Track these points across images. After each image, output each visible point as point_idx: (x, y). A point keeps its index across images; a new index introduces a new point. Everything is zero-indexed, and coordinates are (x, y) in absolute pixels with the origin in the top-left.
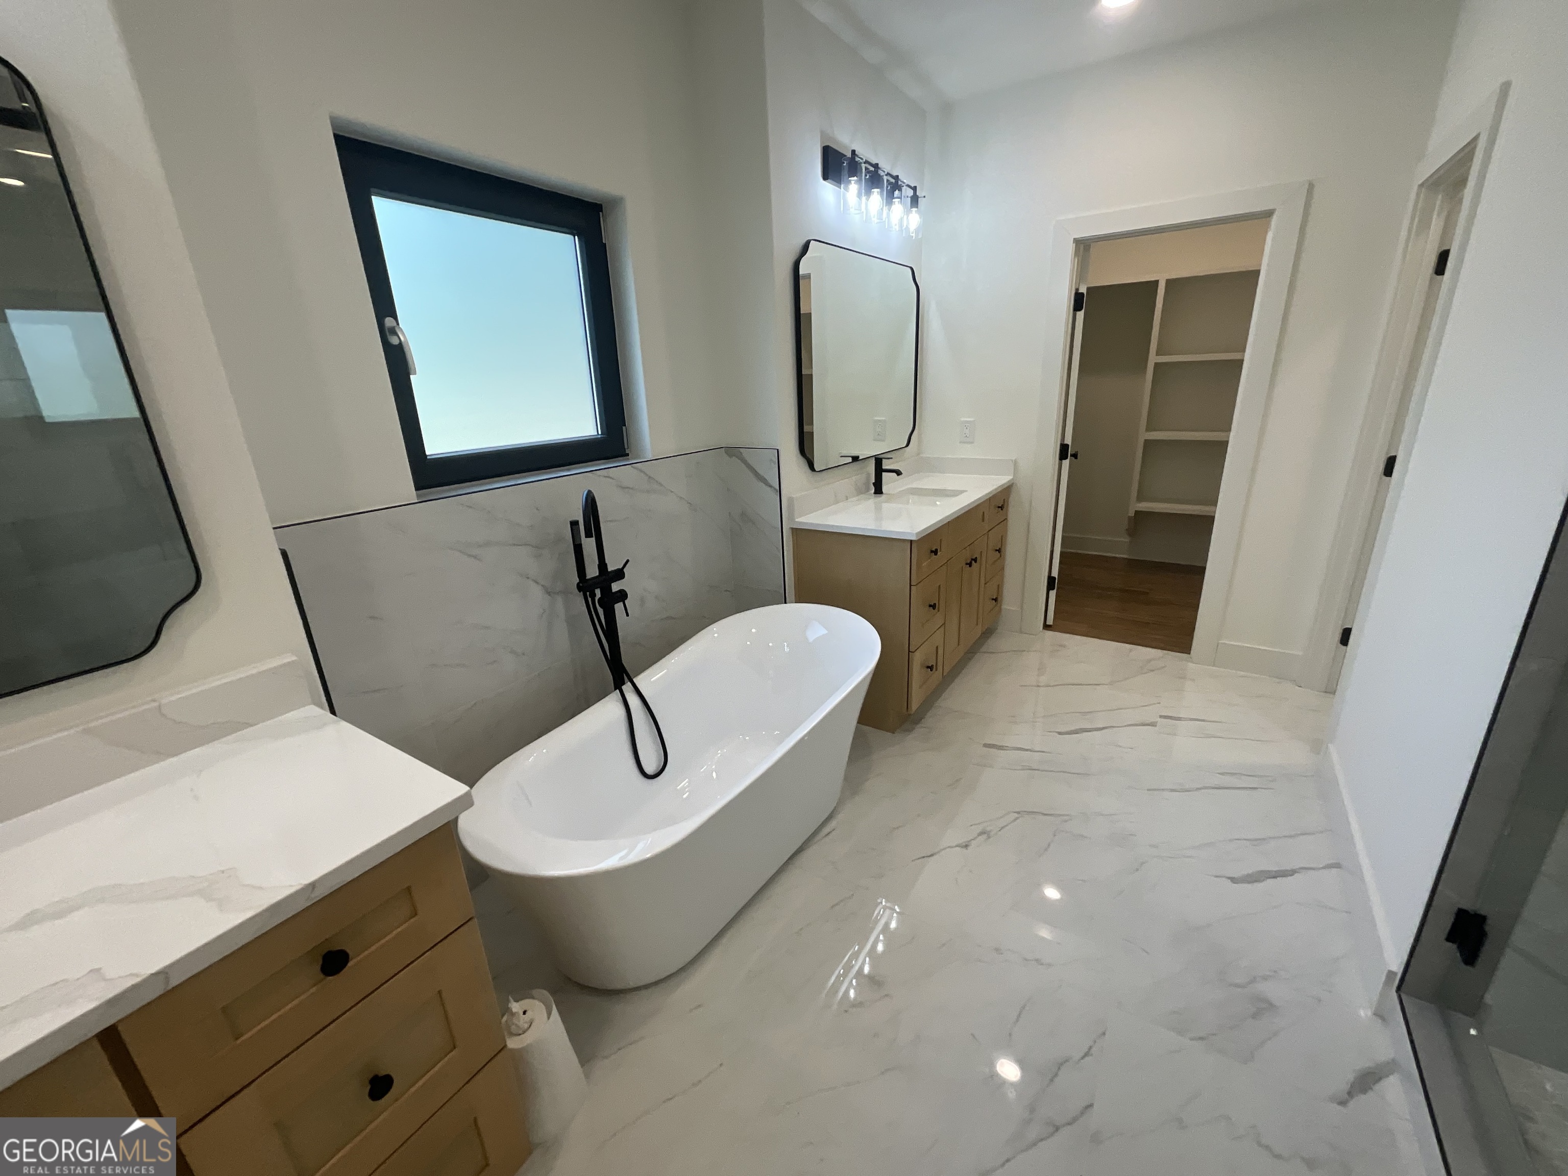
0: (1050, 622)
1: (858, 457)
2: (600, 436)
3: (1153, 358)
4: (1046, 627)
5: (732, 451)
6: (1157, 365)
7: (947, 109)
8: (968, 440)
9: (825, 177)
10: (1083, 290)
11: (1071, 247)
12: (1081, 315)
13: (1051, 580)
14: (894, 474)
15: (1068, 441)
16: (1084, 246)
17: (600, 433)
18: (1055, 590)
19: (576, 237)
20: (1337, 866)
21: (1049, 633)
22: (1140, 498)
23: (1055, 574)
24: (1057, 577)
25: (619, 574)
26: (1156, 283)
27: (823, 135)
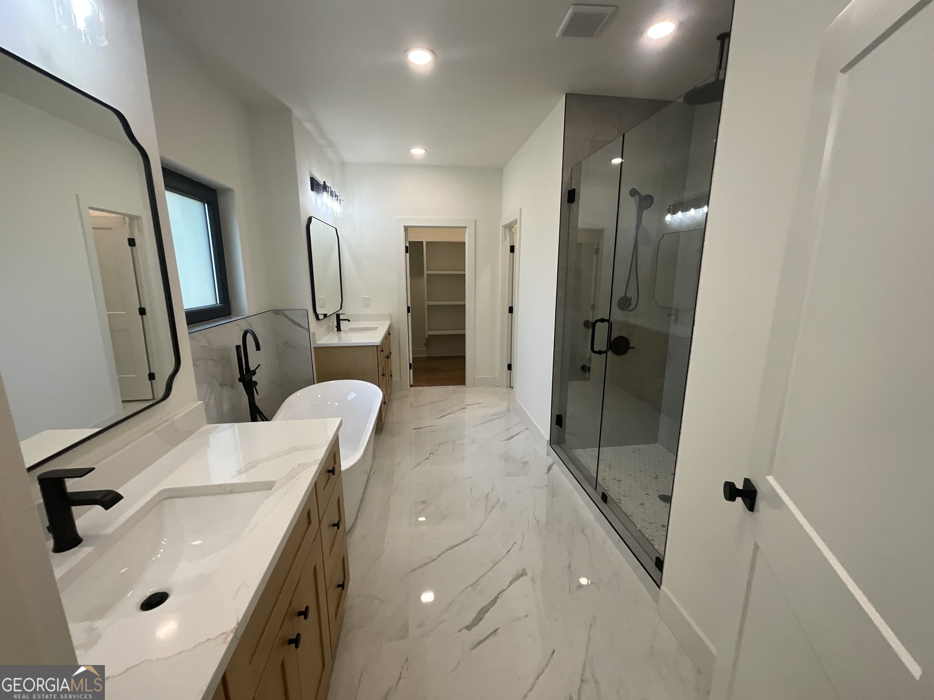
0: (412, 384)
1: (326, 314)
2: (218, 305)
3: (426, 272)
4: (411, 386)
5: (277, 312)
6: (428, 275)
7: (343, 164)
8: (367, 306)
9: (312, 189)
10: (408, 245)
11: (403, 229)
12: (408, 254)
13: (410, 364)
14: (348, 321)
15: (409, 305)
16: (406, 228)
17: (218, 302)
18: (412, 369)
19: (206, 205)
20: (527, 429)
21: (412, 388)
22: (429, 330)
23: (411, 362)
24: (412, 363)
25: (254, 372)
26: (422, 242)
27: (311, 174)
